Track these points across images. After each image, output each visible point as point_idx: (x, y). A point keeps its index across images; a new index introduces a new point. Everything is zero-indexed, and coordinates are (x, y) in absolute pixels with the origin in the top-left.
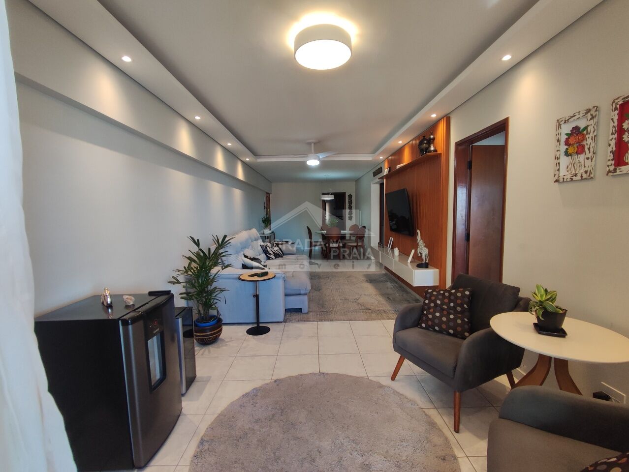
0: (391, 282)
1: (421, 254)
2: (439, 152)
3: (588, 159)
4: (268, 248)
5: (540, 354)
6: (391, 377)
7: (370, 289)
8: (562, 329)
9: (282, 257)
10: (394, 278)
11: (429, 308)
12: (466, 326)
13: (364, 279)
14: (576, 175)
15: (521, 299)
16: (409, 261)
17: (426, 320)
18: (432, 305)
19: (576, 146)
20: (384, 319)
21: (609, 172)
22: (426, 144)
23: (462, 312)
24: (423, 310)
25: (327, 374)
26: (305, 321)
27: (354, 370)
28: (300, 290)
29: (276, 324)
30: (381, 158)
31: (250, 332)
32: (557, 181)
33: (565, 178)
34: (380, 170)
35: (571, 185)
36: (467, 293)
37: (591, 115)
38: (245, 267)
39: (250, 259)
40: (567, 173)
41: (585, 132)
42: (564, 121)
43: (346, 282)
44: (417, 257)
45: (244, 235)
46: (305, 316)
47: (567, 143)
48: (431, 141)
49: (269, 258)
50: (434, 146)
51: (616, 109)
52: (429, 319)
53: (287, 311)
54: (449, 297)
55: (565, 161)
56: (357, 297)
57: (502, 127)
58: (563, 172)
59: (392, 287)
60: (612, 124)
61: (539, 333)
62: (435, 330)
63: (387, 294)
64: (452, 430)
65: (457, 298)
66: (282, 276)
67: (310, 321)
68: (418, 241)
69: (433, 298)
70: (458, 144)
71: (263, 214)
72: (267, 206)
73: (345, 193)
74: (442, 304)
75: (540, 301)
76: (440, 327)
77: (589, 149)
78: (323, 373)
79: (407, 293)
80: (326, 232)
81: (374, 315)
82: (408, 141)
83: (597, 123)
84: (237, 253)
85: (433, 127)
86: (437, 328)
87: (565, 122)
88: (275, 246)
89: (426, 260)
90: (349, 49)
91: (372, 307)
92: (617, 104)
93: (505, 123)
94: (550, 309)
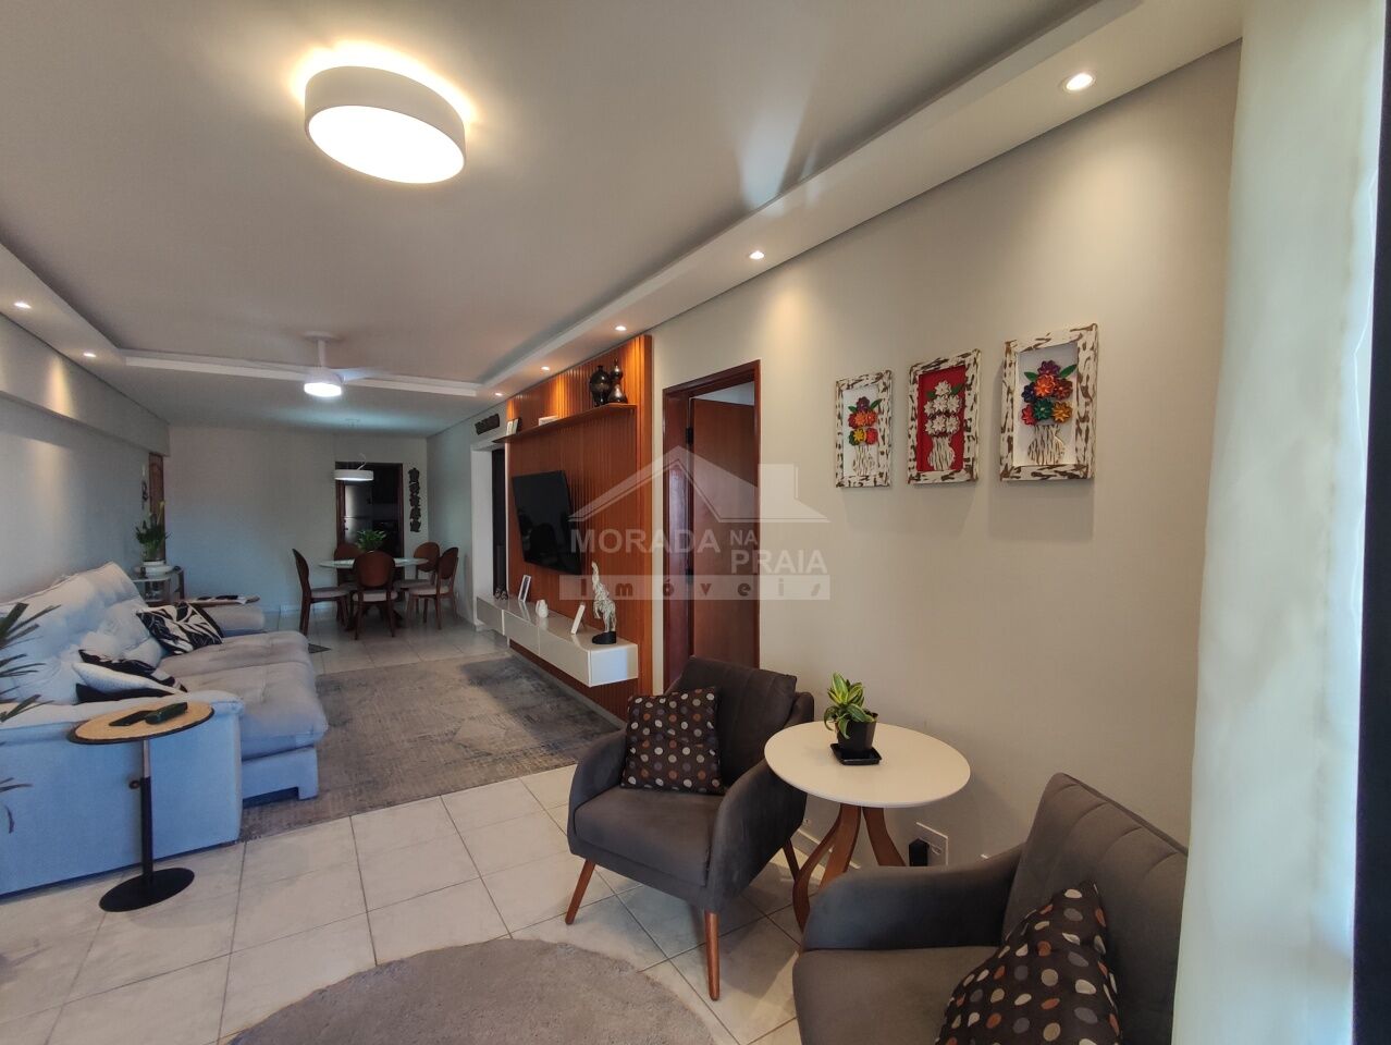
0: (528, 678)
1: (601, 613)
2: (632, 402)
3: (882, 453)
4: (168, 623)
5: (842, 805)
6: (564, 917)
7: (481, 703)
8: (873, 750)
9: (218, 643)
10: (533, 666)
11: (641, 740)
12: (714, 767)
13: (463, 676)
14: (867, 478)
15: (798, 696)
16: (574, 630)
17: (637, 767)
18: (646, 731)
19: (865, 429)
20: (525, 772)
21: (911, 478)
22: (604, 382)
23: (703, 739)
24: (628, 745)
25: (402, 961)
26: (310, 822)
27: (470, 925)
28: (292, 737)
29: (213, 852)
30: (499, 394)
31: (112, 902)
32: (840, 485)
33: (852, 480)
34: (493, 422)
35: (862, 492)
36: (711, 697)
37: (884, 384)
38: (87, 693)
39: (108, 665)
40: (855, 474)
41: (876, 410)
42: (846, 386)
43: (418, 690)
44: (591, 620)
45: (77, 590)
46: (309, 807)
47: (852, 423)
48: (615, 379)
49: (169, 651)
50: (621, 390)
51: (915, 381)
52: (644, 763)
53: (249, 803)
54: (678, 710)
55: (850, 451)
56: (451, 727)
57: (748, 374)
58: (848, 471)
59: (532, 689)
60: (911, 405)
61: (844, 764)
62: (656, 787)
63: (523, 709)
64: (707, 997)
65: (692, 710)
66: (234, 709)
67: (328, 819)
68: (594, 586)
69: (647, 717)
70: (669, 394)
71: (141, 516)
72: (154, 490)
73: (401, 465)
74: (666, 726)
75: (842, 705)
76: (664, 776)
77: (883, 437)
78: (389, 964)
79: (568, 698)
80: (351, 562)
81: (500, 767)
82: (563, 369)
83: (891, 399)
84: (56, 651)
85: (619, 349)
86: (659, 782)
87: (848, 388)
88: (193, 613)
89: (611, 627)
90: (458, 149)
91: (493, 747)
92: (915, 374)
93: (753, 370)
94: (858, 718)
